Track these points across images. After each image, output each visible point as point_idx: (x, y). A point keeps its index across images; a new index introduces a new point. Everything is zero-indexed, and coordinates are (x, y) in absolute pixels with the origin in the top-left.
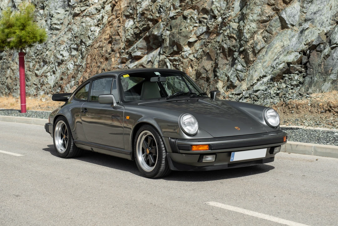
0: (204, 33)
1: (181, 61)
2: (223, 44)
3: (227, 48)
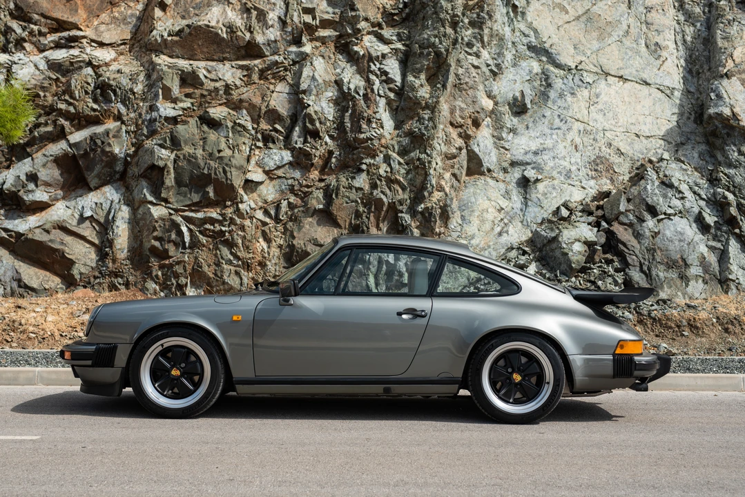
0: (287, 166)
1: (236, 224)
2: (377, 194)
3: (386, 204)
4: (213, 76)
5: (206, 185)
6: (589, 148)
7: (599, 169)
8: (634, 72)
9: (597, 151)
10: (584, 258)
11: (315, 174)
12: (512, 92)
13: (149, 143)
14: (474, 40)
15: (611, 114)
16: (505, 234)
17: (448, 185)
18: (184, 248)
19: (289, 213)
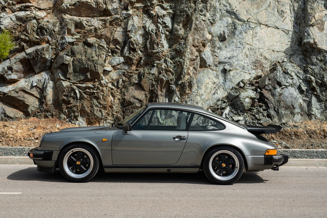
0: (122, 64)
1: (100, 89)
2: (161, 76)
3: (165, 81)
4: (89, 24)
5: (87, 72)
6: (253, 56)
7: (257, 65)
8: (272, 23)
9: (256, 58)
10: (250, 105)
11: (134, 68)
12: (219, 31)
13: (61, 54)
14: (203, 9)
15: (262, 42)
16: (216, 94)
17: (192, 72)
18: (77, 99)
19: (123, 84)
